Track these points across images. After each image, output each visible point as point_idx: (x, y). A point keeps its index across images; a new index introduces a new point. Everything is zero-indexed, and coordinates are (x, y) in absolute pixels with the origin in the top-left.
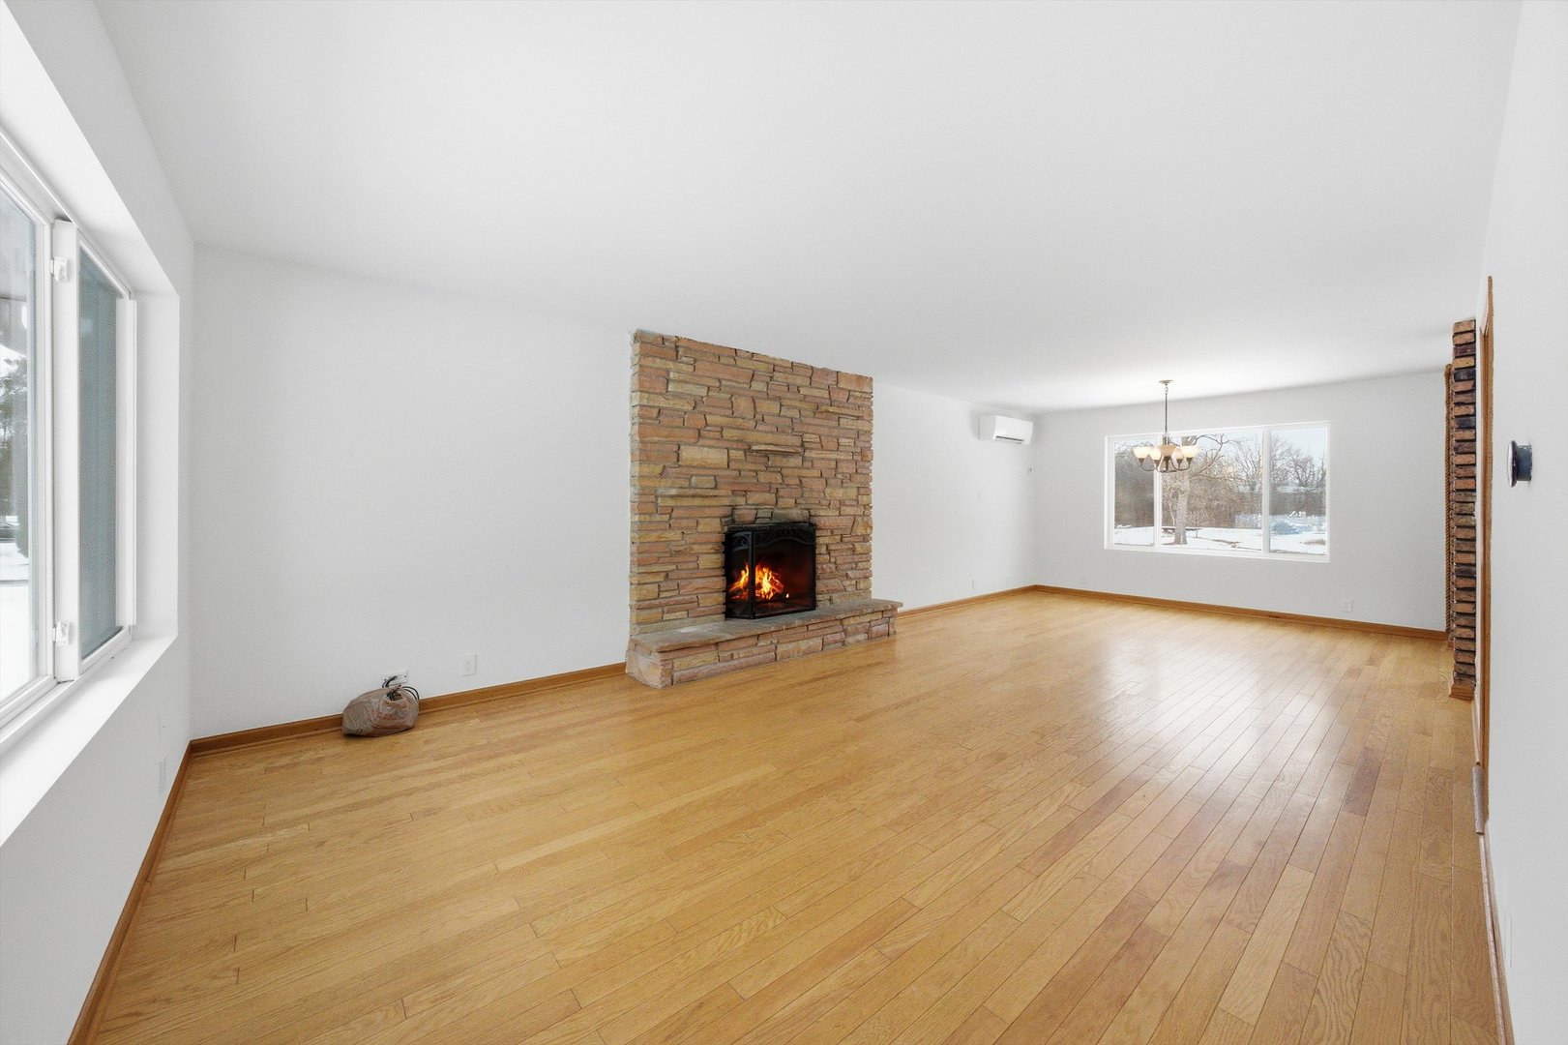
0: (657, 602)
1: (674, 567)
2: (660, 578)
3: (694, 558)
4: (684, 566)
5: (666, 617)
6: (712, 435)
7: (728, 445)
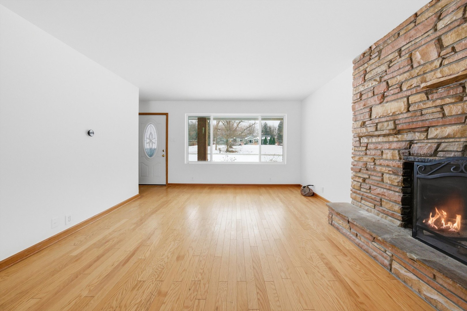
0: (358, 192)
1: (367, 177)
2: (361, 180)
3: (380, 175)
4: (374, 178)
5: (363, 201)
6: (392, 92)
7: (409, 93)
